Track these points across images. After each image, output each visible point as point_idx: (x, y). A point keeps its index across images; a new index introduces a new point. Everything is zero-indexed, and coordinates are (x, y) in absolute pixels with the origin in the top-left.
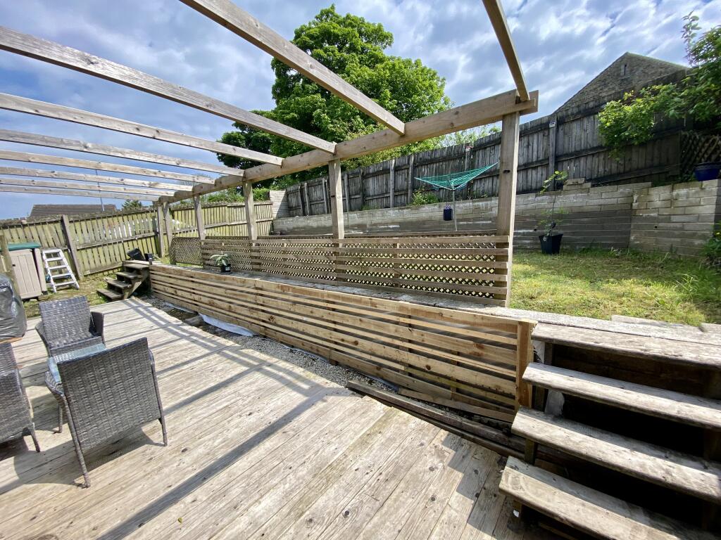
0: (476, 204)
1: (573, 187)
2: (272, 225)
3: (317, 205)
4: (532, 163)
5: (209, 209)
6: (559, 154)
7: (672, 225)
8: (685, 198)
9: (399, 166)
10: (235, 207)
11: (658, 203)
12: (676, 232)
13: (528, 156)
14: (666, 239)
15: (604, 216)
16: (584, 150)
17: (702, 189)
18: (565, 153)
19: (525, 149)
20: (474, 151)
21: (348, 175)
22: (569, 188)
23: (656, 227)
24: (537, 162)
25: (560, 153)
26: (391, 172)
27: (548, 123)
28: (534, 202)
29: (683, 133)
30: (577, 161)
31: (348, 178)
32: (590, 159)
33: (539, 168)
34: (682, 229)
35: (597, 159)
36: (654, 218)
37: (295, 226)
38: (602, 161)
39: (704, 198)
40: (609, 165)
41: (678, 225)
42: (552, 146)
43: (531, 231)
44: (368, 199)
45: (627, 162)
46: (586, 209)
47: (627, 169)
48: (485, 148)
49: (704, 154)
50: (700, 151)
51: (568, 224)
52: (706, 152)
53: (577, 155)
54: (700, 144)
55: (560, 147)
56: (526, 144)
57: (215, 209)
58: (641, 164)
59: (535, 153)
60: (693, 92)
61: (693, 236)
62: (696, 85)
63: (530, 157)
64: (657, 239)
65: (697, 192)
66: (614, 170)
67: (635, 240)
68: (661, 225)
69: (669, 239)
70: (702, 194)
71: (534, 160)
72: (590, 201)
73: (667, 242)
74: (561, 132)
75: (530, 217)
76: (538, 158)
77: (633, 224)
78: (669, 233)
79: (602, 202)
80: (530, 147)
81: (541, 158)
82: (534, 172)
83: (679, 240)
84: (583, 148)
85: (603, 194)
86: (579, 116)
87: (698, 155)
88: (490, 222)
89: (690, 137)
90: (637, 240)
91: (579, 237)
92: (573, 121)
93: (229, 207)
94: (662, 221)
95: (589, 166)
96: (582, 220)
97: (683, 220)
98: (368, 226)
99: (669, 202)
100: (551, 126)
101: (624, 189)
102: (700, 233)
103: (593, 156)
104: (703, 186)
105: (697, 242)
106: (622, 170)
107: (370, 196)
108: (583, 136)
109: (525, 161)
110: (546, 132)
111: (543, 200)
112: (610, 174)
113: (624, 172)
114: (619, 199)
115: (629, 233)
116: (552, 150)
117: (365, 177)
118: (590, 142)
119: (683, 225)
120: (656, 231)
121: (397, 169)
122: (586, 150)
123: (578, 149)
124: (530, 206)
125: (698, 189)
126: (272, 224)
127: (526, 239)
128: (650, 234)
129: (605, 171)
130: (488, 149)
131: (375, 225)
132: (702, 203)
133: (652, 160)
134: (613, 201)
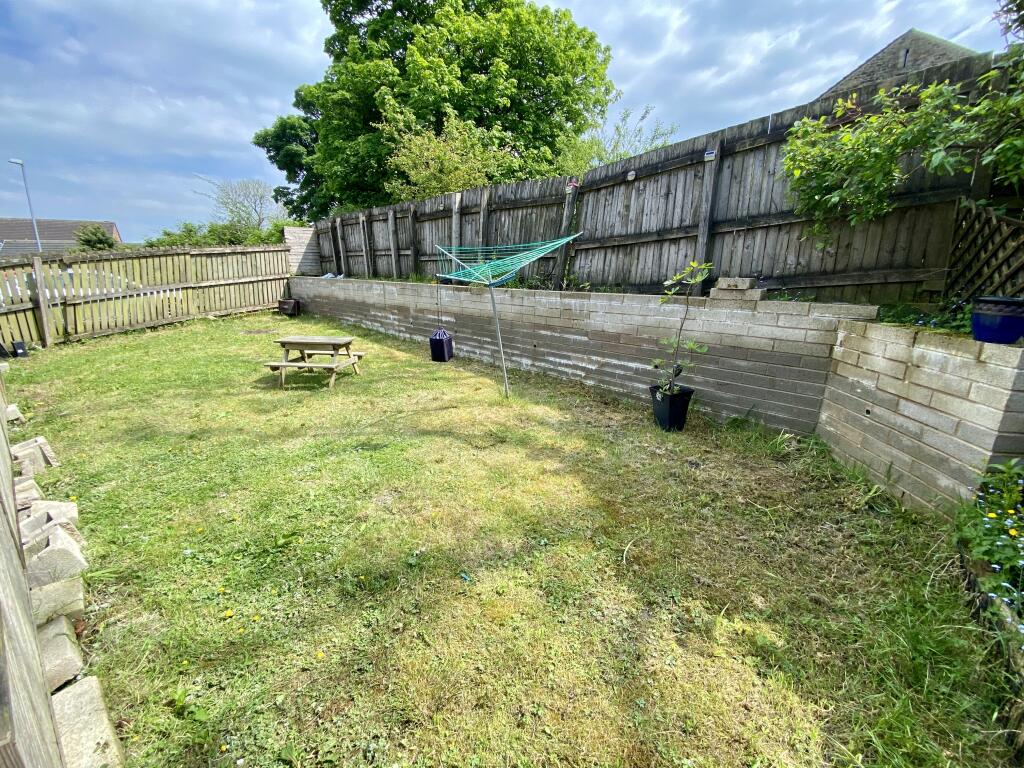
0: (567, 300)
1: (728, 296)
2: (288, 287)
3: (356, 259)
4: (671, 230)
5: (150, 260)
6: (720, 218)
7: (900, 420)
8: (936, 371)
9: (467, 207)
10: (209, 255)
11: (879, 363)
12: (906, 441)
13: (666, 215)
14: (882, 445)
15: (778, 362)
16: (763, 216)
17: (979, 360)
18: (729, 217)
19: (662, 200)
20: (580, 193)
21: (395, 212)
22: (721, 295)
23: (868, 412)
24: (680, 228)
25: (720, 215)
26: (454, 217)
27: (703, 151)
28: (658, 312)
29: (965, 203)
30: (750, 236)
31: (396, 218)
32: (773, 234)
33: (682, 242)
34: (918, 437)
35: (786, 237)
36: (866, 392)
37: (317, 293)
38: (794, 243)
39: (980, 384)
40: (808, 252)
41: (913, 427)
42: (707, 201)
43: (650, 368)
44: (423, 259)
45: (840, 251)
46: (749, 342)
47: (840, 266)
48: (599, 190)
49: (1001, 265)
50: (995, 254)
51: (712, 367)
52: (1007, 261)
53: (750, 224)
54: (998, 239)
55: (722, 204)
56: (663, 191)
57: (163, 259)
58: (870, 258)
59: (678, 210)
60: (1000, 106)
61: (940, 463)
62: (1010, 92)
63: (669, 218)
64: (865, 438)
65: (965, 365)
66: (816, 266)
67: (827, 423)
68: (877, 410)
69: (888, 449)
70: (976, 374)
71: (676, 225)
72: (756, 328)
73: (882, 453)
74: (726, 172)
75: (649, 341)
76: (682, 221)
77: (830, 388)
78: (890, 435)
79: (778, 333)
80: (671, 197)
81: (687, 223)
82: (673, 248)
83: (907, 458)
84: (762, 210)
85: (782, 317)
86: (762, 142)
87: (987, 263)
88: (586, 339)
89: (978, 216)
90: (831, 426)
91: (728, 395)
92: (751, 150)
93: (192, 256)
94: (881, 403)
95: (769, 249)
96: (737, 362)
97: (924, 419)
98: (412, 311)
99: (903, 367)
100: (708, 157)
101: (824, 314)
102: (955, 463)
103: (780, 229)
104: (983, 357)
105: (944, 481)
106: (830, 266)
107: (425, 254)
108: (765, 185)
109: (660, 225)
110: (700, 168)
111: (673, 311)
112: (806, 270)
113: (834, 272)
114: (810, 333)
115: (819, 404)
116: (705, 207)
117: (418, 218)
118: (777, 200)
119: (922, 430)
120: (867, 421)
121: (465, 211)
122: (768, 215)
123: (754, 212)
124: (650, 320)
125: (969, 358)
126: (288, 283)
127: (640, 382)
128: (855, 421)
129: (799, 263)
130: (603, 192)
131: (422, 311)
132: (972, 396)
133: (893, 251)
134: (799, 335)
